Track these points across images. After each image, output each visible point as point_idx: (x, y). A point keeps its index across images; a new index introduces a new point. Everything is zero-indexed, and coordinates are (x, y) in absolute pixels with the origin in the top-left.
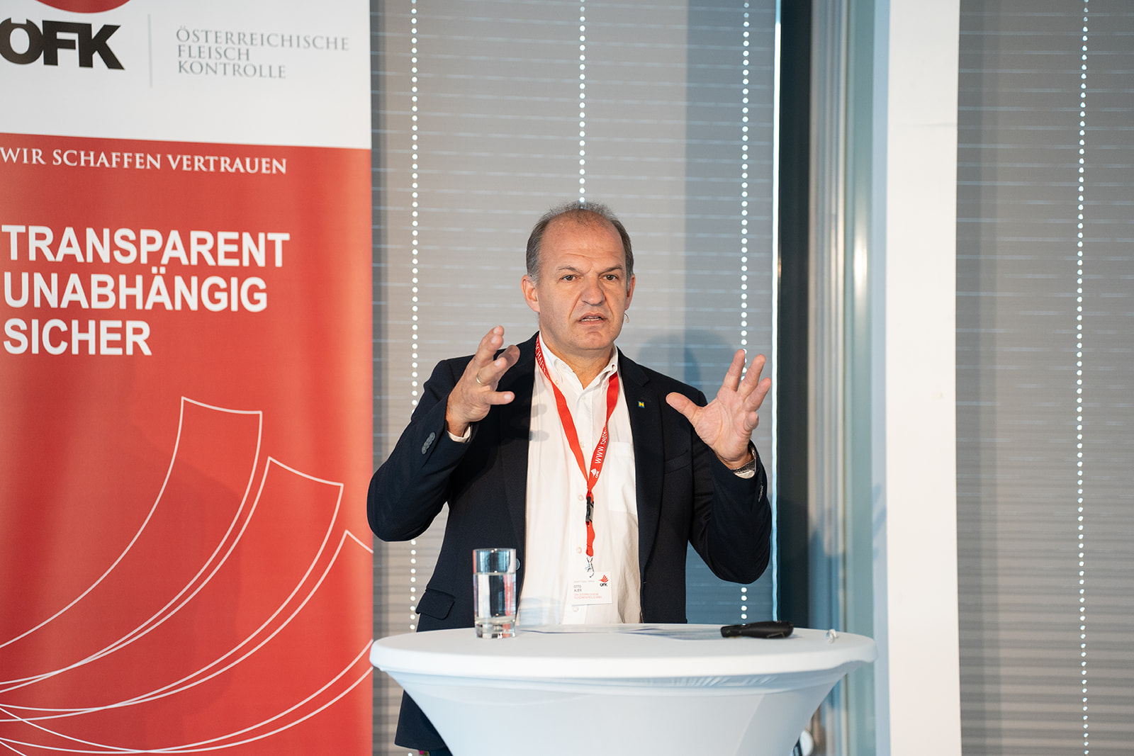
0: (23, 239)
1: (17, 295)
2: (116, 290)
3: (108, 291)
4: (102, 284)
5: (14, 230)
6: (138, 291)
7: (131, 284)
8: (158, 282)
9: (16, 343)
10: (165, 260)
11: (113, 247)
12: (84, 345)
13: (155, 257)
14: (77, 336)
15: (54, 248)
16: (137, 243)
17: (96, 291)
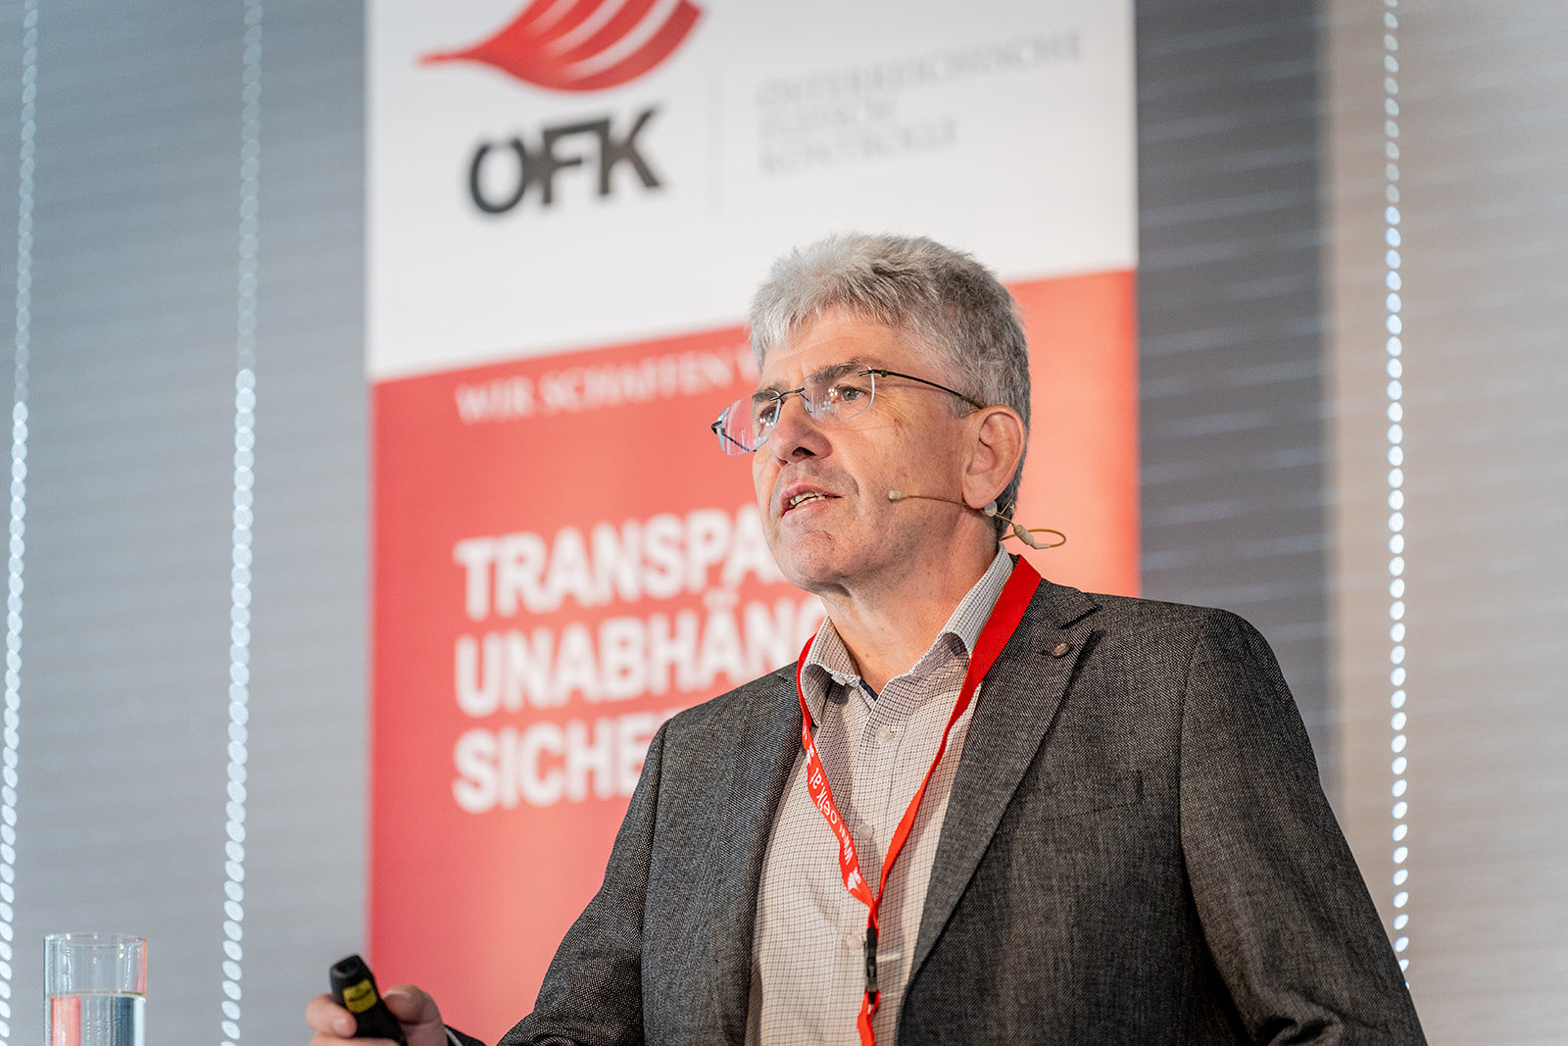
0: (493, 569)
1: (480, 683)
2: (647, 653)
3: (633, 657)
4: (624, 643)
5: (473, 554)
6: (683, 650)
7: (673, 633)
8: (721, 625)
9: (476, 785)
10: (733, 574)
11: (645, 562)
12: (591, 776)
13: (715, 573)
14: (580, 758)
15: (543, 578)
16: (682, 547)
17: (613, 657)
